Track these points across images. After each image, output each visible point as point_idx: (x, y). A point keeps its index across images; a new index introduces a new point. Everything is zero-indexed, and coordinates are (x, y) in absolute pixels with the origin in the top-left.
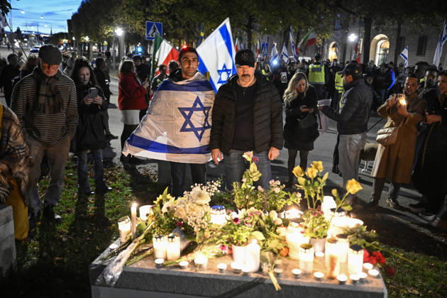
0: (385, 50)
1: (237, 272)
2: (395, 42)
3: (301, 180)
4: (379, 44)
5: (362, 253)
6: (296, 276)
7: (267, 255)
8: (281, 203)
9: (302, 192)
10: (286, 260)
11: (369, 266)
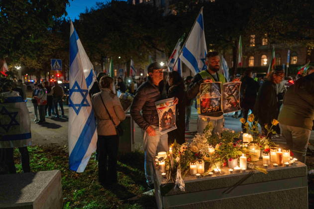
3: (247, 124)
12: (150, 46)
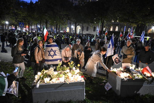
0: (80, 30)
1: (61, 82)
2: (82, 27)
3: (70, 65)
4: (78, 28)
5: (81, 76)
6: (71, 81)
7: (66, 79)
8: (66, 69)
9: (70, 67)
10: (69, 79)
11: (82, 78)
12: (67, 18)
